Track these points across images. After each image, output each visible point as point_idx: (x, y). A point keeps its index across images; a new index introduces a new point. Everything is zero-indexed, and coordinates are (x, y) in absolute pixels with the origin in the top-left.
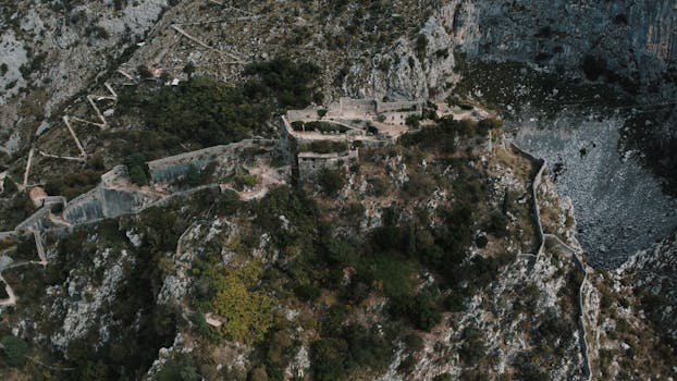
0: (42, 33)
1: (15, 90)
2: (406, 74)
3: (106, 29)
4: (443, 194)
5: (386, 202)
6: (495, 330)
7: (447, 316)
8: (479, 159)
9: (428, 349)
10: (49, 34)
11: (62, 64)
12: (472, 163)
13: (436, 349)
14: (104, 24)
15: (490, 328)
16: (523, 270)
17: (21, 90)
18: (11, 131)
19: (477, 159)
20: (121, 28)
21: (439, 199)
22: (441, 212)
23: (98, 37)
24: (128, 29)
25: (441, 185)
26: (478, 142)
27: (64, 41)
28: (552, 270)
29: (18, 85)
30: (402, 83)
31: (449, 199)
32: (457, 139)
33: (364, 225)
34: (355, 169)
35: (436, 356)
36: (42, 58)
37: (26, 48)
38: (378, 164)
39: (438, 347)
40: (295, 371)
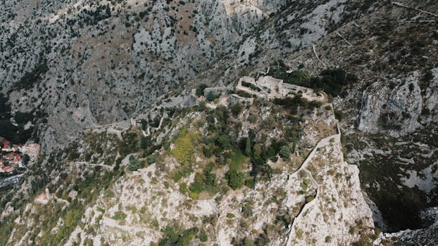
0: (266, 40)
1: (243, 64)
2: (404, 93)
3: (292, 43)
4: (279, 133)
5: (252, 126)
6: (260, 204)
7: (244, 187)
8: (304, 121)
9: (230, 197)
10: (269, 41)
11: (266, 56)
12: (300, 123)
13: (233, 200)
14: (292, 40)
15: (257, 202)
16: (283, 181)
17: (245, 64)
18: (232, 81)
19: (303, 121)
20: (298, 44)
21: (275, 134)
22: (274, 140)
23: (286, 46)
24: (301, 45)
25: (280, 127)
26: (309, 113)
27: (272, 46)
28: (298, 188)
29: (245, 62)
30: (398, 98)
31: (281, 136)
32: (299, 108)
33: (240, 133)
34: (248, 107)
35: (231, 203)
36: (260, 52)
37: (257, 46)
38: (258, 108)
39: (234, 200)
40: (187, 181)
